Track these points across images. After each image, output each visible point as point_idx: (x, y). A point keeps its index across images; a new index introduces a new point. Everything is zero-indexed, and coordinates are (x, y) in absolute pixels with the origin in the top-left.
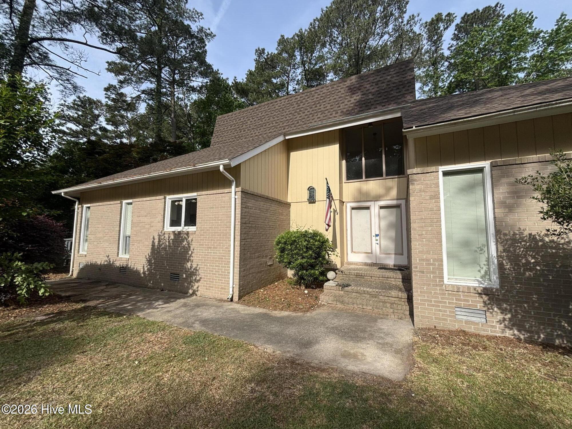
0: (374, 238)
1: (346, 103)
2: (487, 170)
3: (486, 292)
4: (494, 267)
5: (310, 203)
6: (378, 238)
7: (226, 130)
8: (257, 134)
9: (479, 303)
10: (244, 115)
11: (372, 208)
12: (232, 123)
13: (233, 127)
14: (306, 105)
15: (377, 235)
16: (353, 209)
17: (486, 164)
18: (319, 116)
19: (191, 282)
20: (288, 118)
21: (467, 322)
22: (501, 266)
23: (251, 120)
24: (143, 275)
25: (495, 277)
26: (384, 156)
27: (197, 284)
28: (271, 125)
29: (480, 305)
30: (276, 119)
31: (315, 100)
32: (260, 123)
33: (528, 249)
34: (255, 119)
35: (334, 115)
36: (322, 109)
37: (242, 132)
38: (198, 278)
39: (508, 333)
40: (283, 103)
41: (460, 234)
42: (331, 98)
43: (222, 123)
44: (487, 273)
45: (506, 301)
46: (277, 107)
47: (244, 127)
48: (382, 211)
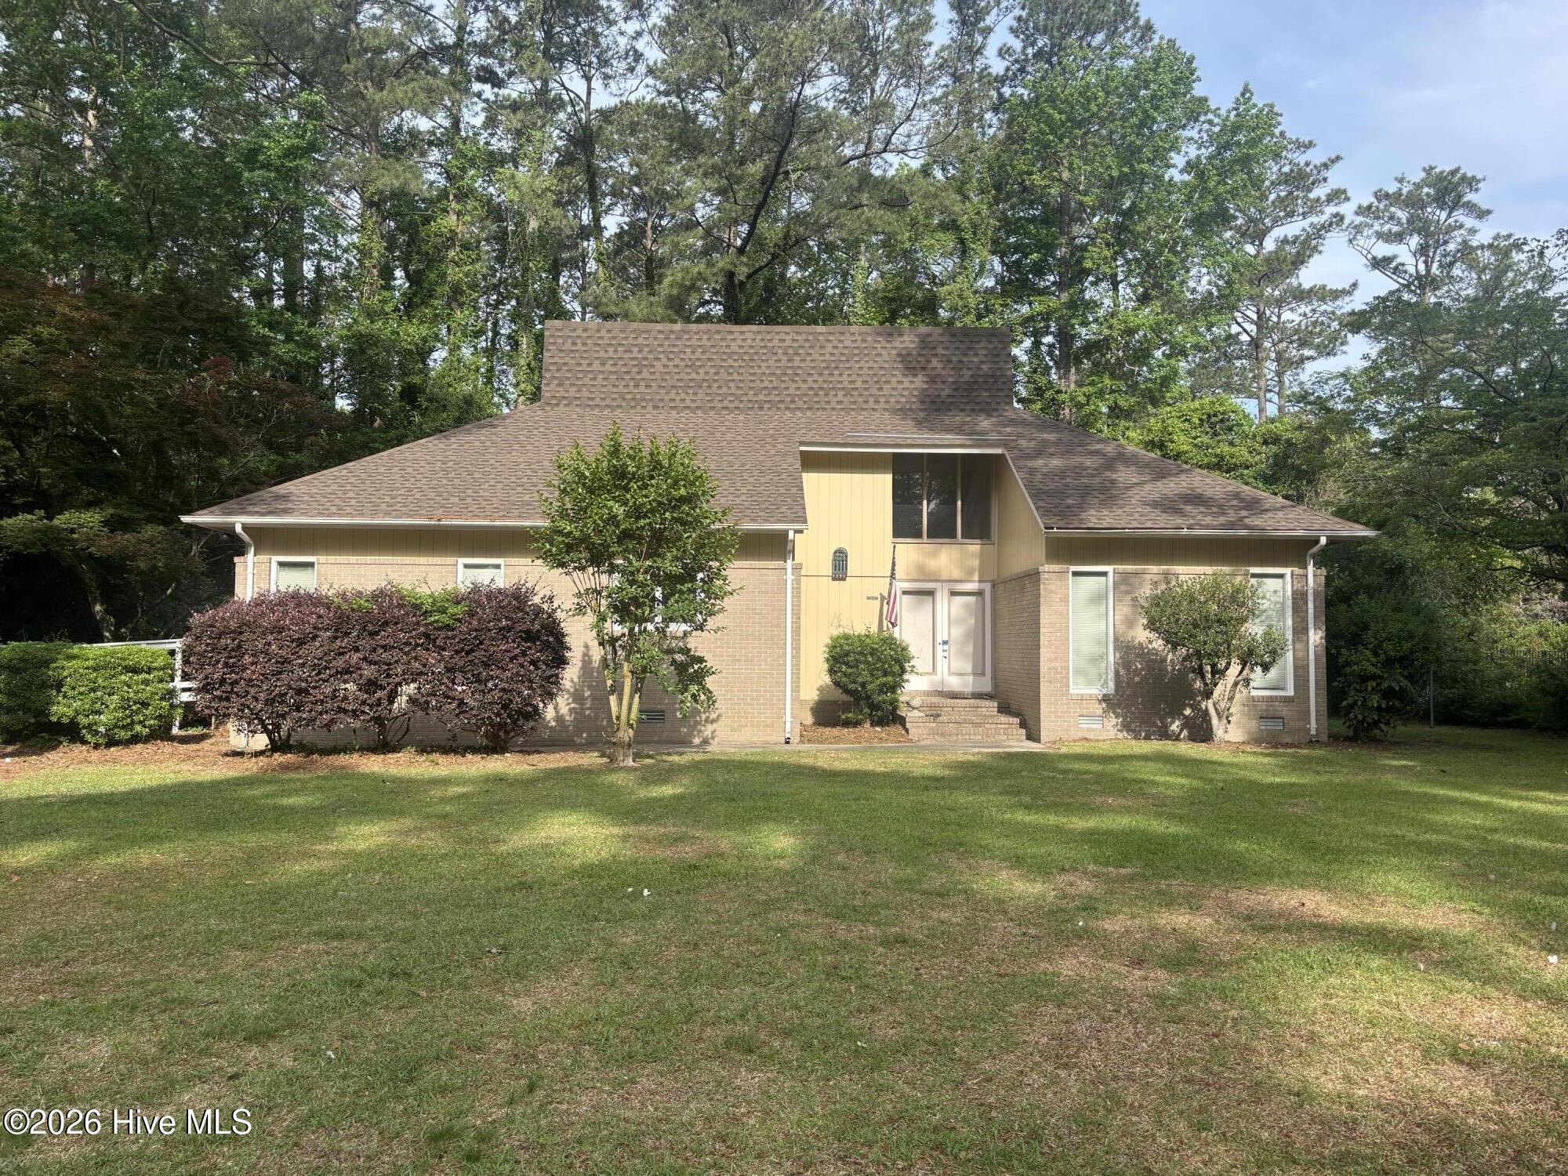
0: (939, 648)
1: (894, 385)
2: (1111, 575)
3: (1106, 699)
4: (1111, 675)
5: (834, 579)
6: (946, 647)
7: (584, 367)
8: (688, 403)
9: (1098, 709)
10: (640, 341)
11: (938, 595)
12: (602, 354)
13: (608, 367)
14: (808, 363)
15: (945, 643)
16: (905, 593)
17: (1109, 569)
18: (840, 398)
19: (697, 723)
20: (766, 383)
21: (1088, 730)
22: (1117, 673)
23: (665, 361)
25: (1111, 685)
26: (959, 503)
27: (710, 728)
28: (725, 390)
29: (1099, 712)
30: (735, 377)
31: (827, 357)
32: (694, 376)
33: (1138, 655)
34: (677, 361)
35: (871, 404)
36: (846, 384)
37: (642, 388)
38: (713, 716)
39: (1120, 735)
40: (749, 342)
42: (862, 364)
43: (568, 346)
44: (1106, 682)
45: (1119, 705)
46: (734, 347)
47: (645, 374)
48: (955, 600)
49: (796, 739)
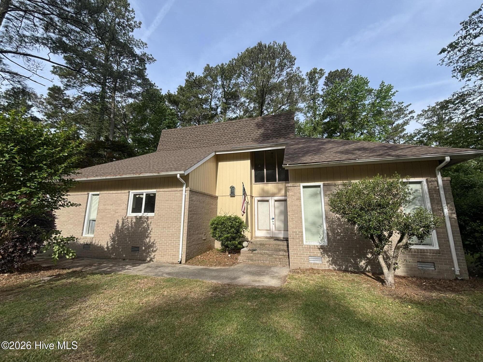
0: (271, 221)
1: (255, 134)
2: (322, 186)
3: (322, 247)
4: (325, 235)
5: (231, 197)
6: (274, 220)
7: (169, 141)
8: (194, 146)
9: (319, 253)
10: (184, 132)
11: (270, 201)
12: (174, 136)
13: (175, 140)
14: (229, 131)
15: (273, 219)
16: (259, 201)
17: (321, 184)
18: (238, 140)
19: (149, 252)
20: (216, 138)
21: (314, 264)
22: (328, 233)
23: (190, 136)
24: (106, 250)
25: (326, 240)
26: (277, 169)
27: (153, 254)
28: (205, 141)
29: (319, 254)
30: (208, 138)
31: (235, 129)
32: (197, 139)
33: (338, 225)
34: (193, 136)
35: (247, 140)
36: (240, 136)
37: (182, 144)
38: (155, 249)
39: (331, 267)
40: (213, 128)
41: (311, 219)
42: (245, 129)
43: (166, 136)
44: (323, 238)
45: (330, 251)
46: (209, 130)
47: (184, 140)
48: (276, 202)
49: (184, 261)
